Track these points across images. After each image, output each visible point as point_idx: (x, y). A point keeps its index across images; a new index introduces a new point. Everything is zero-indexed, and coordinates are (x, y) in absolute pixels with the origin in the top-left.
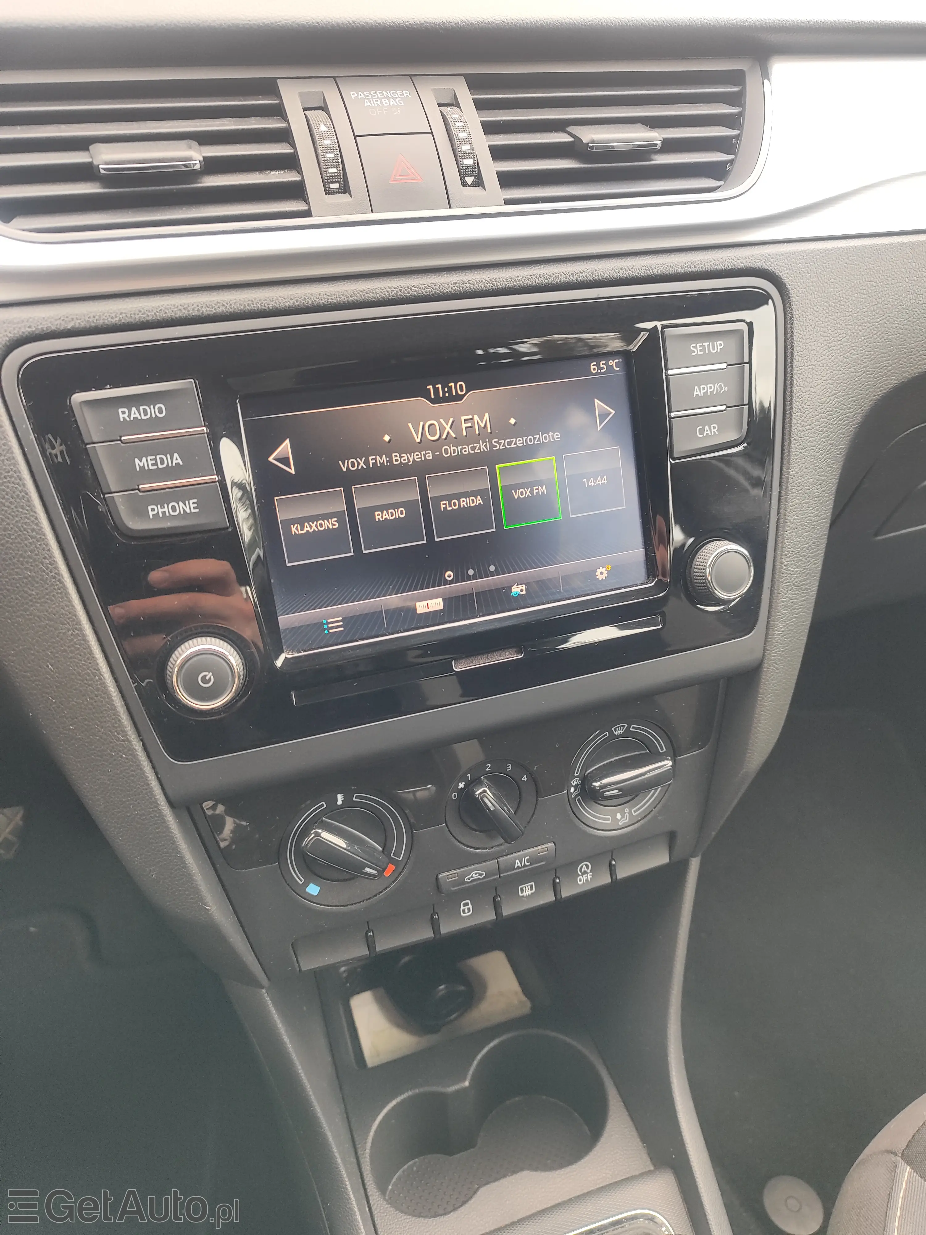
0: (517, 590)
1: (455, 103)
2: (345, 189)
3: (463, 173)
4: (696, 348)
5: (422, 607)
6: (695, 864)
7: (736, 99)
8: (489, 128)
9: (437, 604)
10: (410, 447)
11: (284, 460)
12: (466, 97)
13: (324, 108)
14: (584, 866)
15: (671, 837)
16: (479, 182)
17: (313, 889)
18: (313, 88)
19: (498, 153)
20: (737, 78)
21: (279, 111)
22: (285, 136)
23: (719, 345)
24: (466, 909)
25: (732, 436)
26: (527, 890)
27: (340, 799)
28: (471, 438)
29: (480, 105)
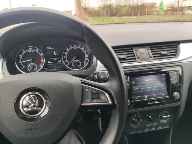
0: (155, 96)
1: (148, 50)
2: (139, 58)
3: (150, 56)
4: (173, 73)
5: (145, 97)
6: (172, 128)
7: (176, 47)
8: (152, 52)
9: (147, 97)
10: (145, 82)
11: (133, 83)
12: (149, 49)
13: (137, 51)
14: (160, 126)
15: (170, 125)
16: (151, 57)
17: (132, 125)
18: (136, 49)
19: (153, 54)
20: (177, 45)
21: (133, 51)
22: (134, 54)
23: (175, 73)
24: (147, 130)
25: (177, 82)
26: (153, 128)
27: (136, 116)
28: (150, 81)
29: (151, 50)
